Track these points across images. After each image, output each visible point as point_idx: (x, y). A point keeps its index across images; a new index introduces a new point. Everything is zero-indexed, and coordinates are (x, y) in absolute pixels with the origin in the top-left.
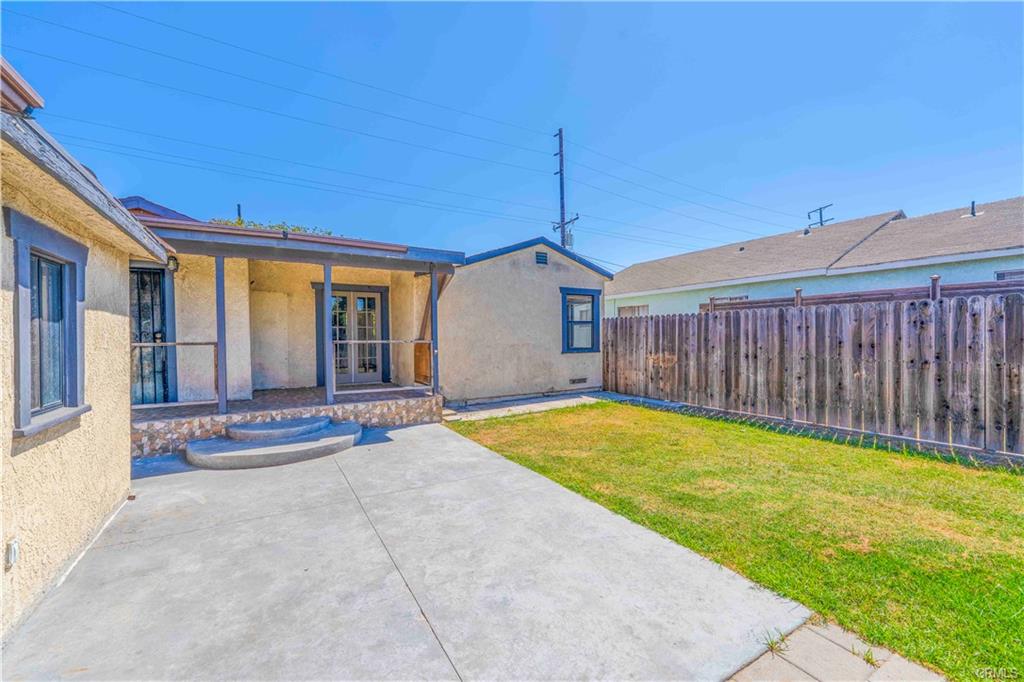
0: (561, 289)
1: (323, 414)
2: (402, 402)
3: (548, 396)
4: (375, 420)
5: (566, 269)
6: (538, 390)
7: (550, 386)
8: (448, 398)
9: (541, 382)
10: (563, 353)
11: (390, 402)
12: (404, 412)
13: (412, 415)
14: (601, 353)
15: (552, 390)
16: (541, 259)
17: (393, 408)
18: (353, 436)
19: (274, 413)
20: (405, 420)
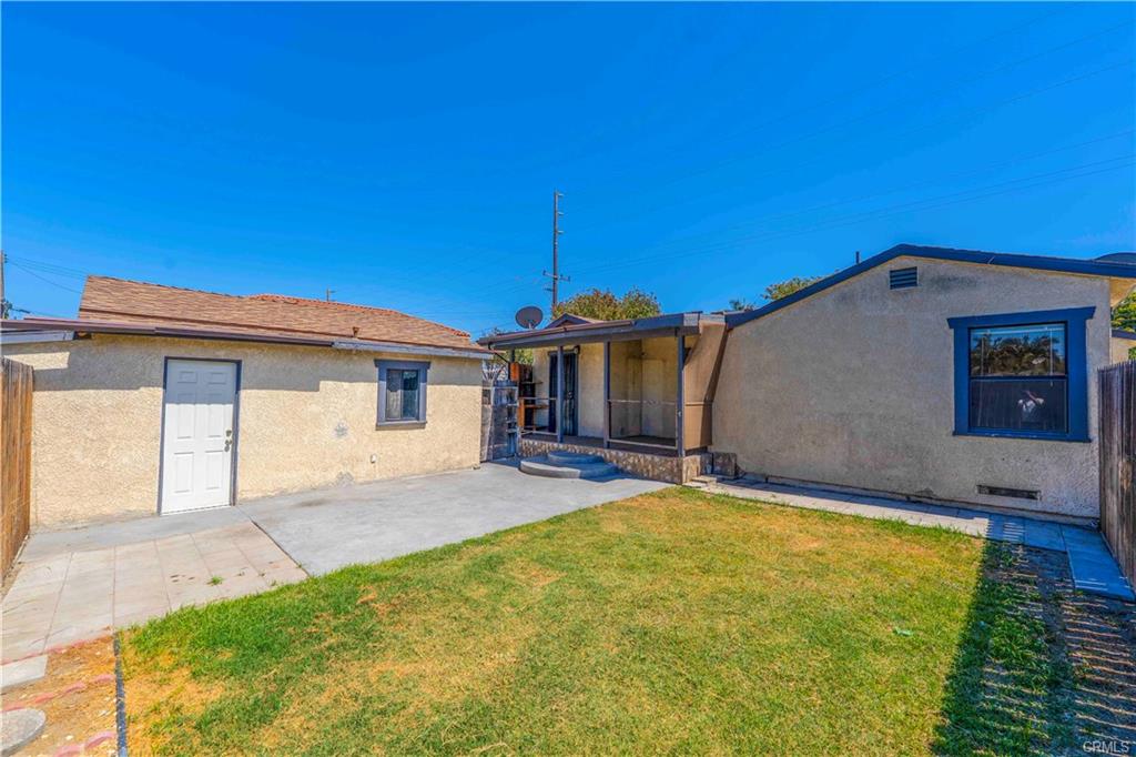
0: (952, 322)
1: (599, 454)
2: (649, 457)
3: (915, 502)
4: (629, 468)
5: (971, 283)
6: (894, 487)
7: (924, 488)
8: (743, 467)
9: (900, 475)
10: (955, 434)
11: (640, 455)
12: (650, 467)
13: (656, 472)
14: (1095, 445)
15: (929, 494)
16: (904, 279)
17: (642, 460)
18: (579, 471)
19: (576, 447)
20: (651, 474)
